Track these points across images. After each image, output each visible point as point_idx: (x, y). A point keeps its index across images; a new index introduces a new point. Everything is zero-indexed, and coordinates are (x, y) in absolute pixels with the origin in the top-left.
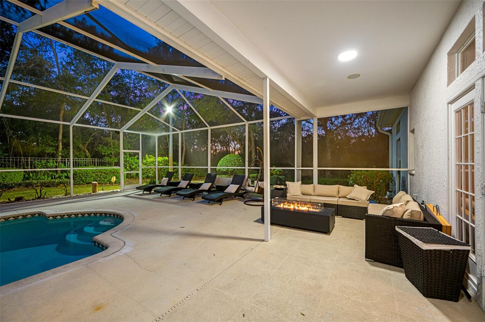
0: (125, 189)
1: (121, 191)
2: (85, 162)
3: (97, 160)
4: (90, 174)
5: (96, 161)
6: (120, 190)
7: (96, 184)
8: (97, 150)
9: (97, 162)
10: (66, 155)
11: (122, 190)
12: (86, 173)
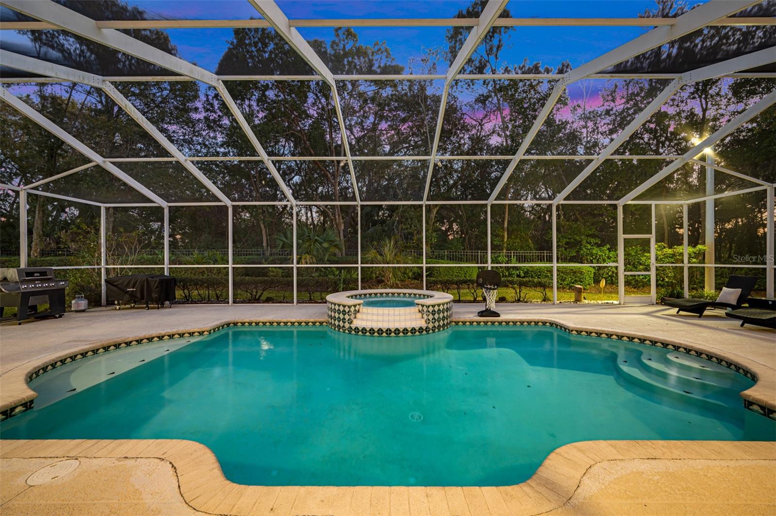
0: (627, 301)
1: (620, 304)
2: (533, 255)
3: (547, 253)
4: (544, 272)
5: (545, 254)
6: (618, 303)
7: (581, 288)
8: (547, 239)
9: (547, 256)
10: (511, 247)
11: (622, 303)
12: (539, 272)
